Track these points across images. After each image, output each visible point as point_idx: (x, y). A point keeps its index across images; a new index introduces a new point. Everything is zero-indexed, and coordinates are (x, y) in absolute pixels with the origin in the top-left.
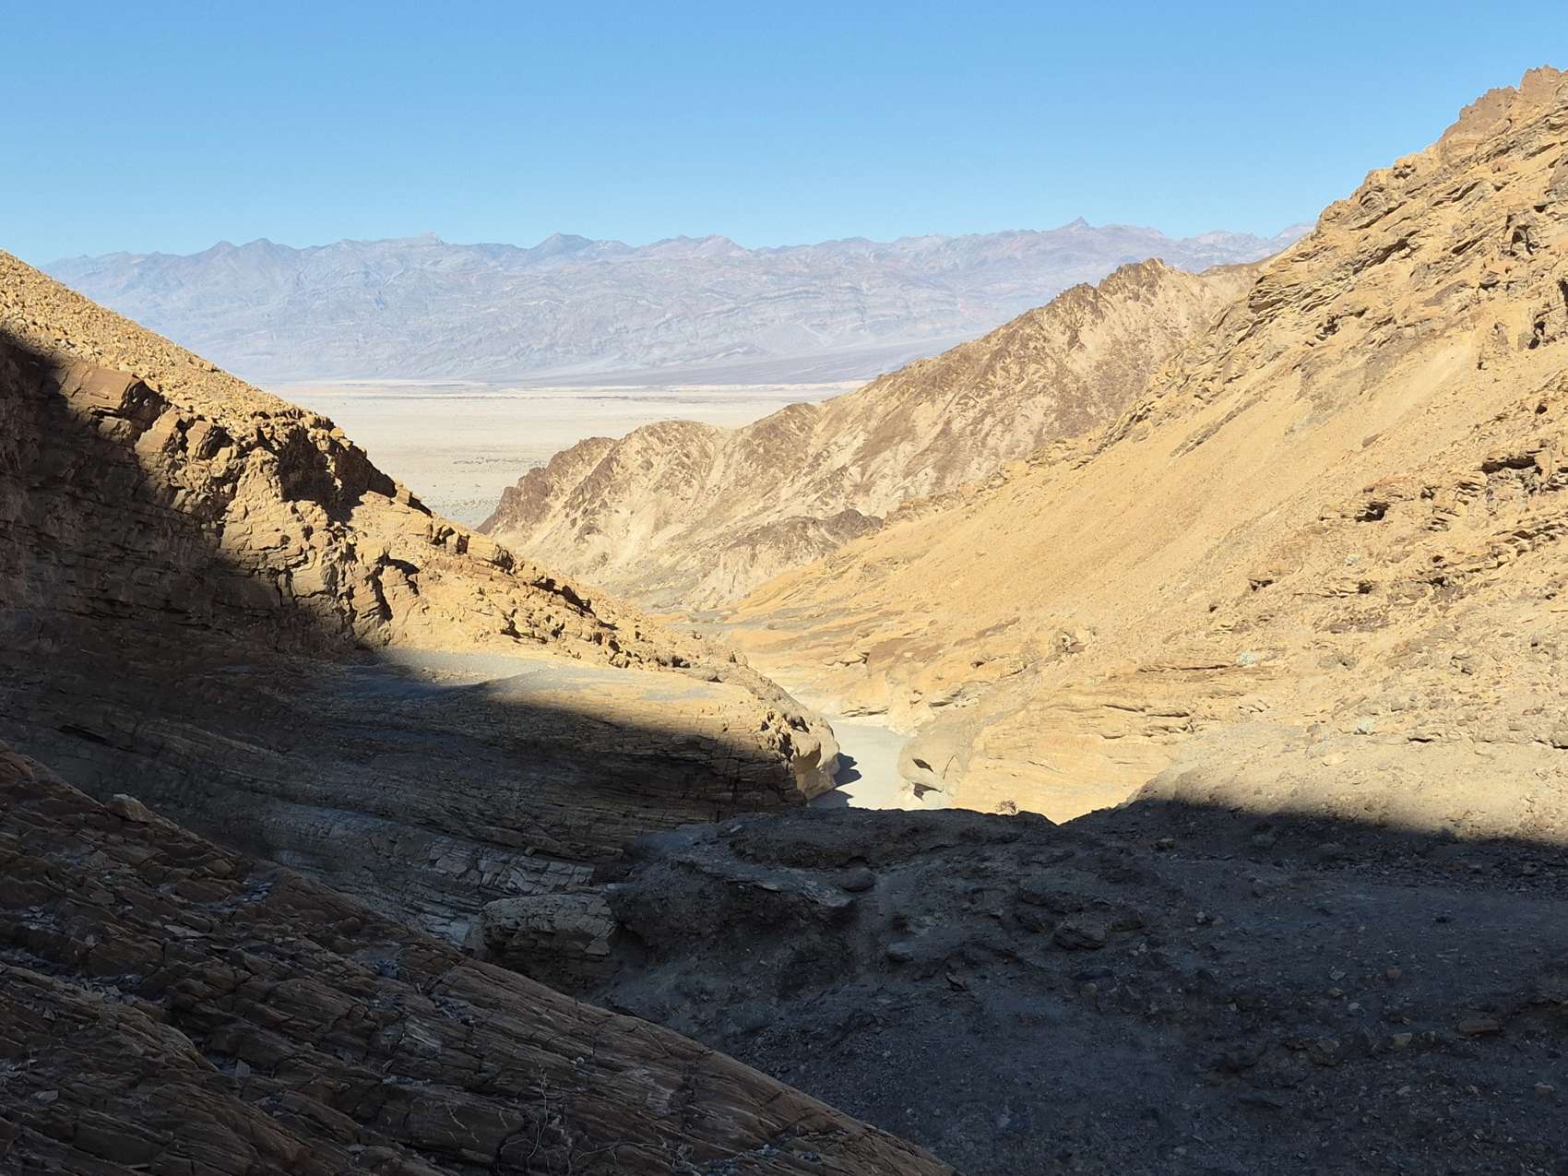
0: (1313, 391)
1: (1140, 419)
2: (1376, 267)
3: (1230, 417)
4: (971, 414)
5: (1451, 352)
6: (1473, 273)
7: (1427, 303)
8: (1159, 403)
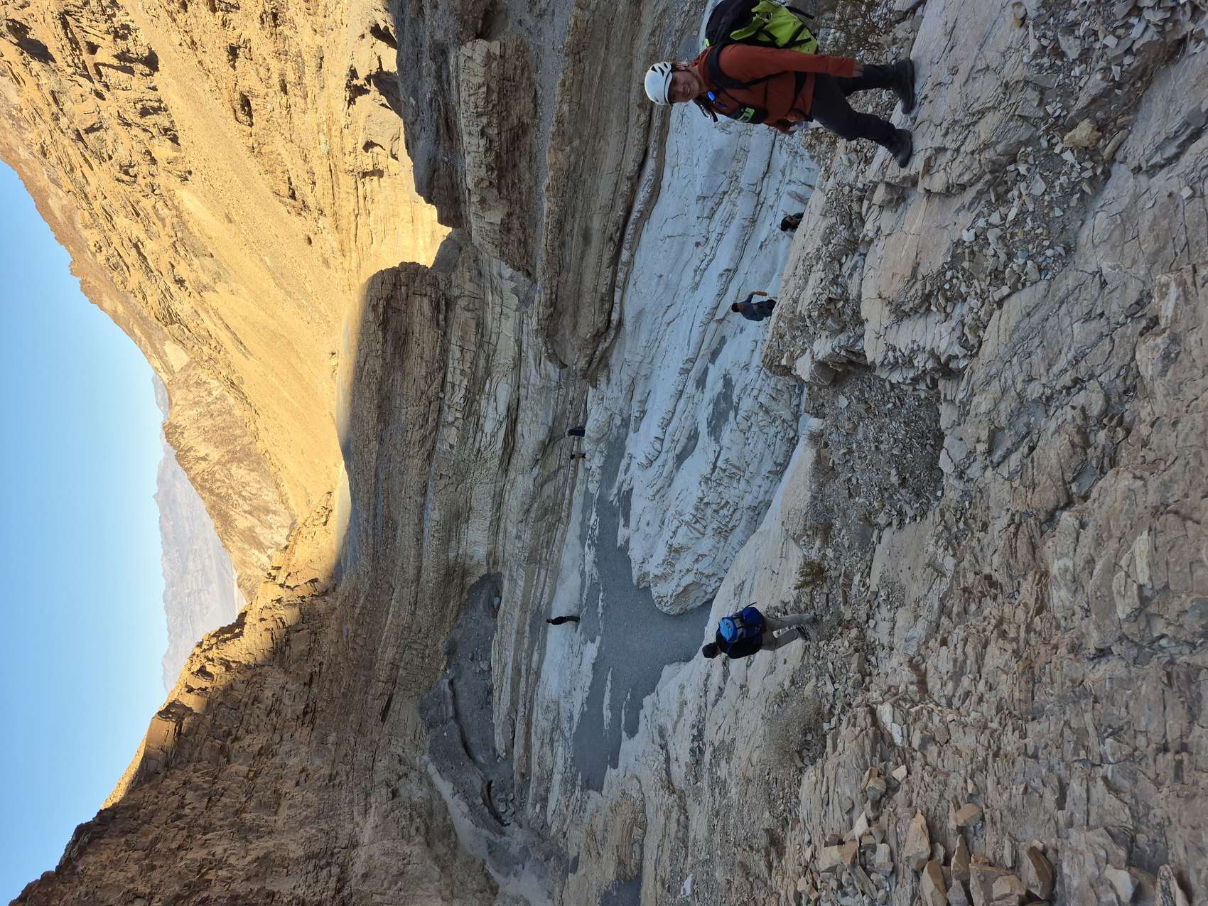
0: (211, 283)
1: (232, 383)
2: (149, 261)
3: (227, 327)
4: (241, 501)
5: (186, 201)
6: (146, 204)
7: (164, 226)
8: (224, 374)
